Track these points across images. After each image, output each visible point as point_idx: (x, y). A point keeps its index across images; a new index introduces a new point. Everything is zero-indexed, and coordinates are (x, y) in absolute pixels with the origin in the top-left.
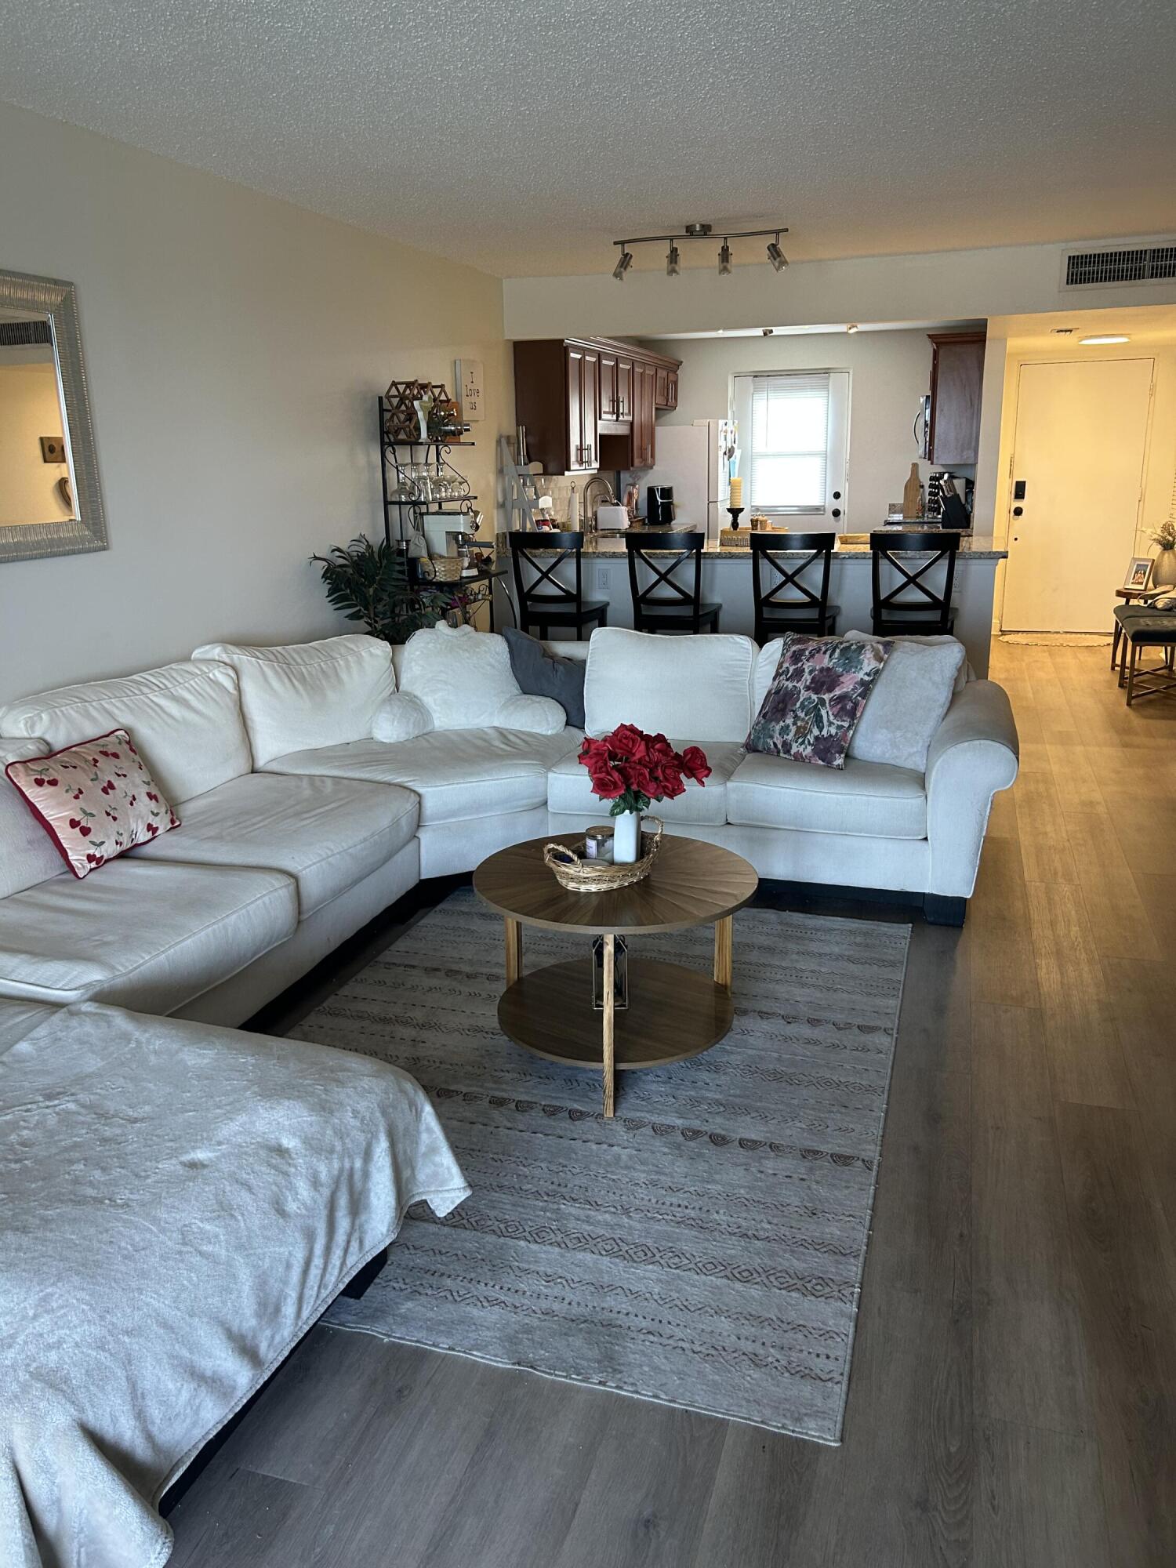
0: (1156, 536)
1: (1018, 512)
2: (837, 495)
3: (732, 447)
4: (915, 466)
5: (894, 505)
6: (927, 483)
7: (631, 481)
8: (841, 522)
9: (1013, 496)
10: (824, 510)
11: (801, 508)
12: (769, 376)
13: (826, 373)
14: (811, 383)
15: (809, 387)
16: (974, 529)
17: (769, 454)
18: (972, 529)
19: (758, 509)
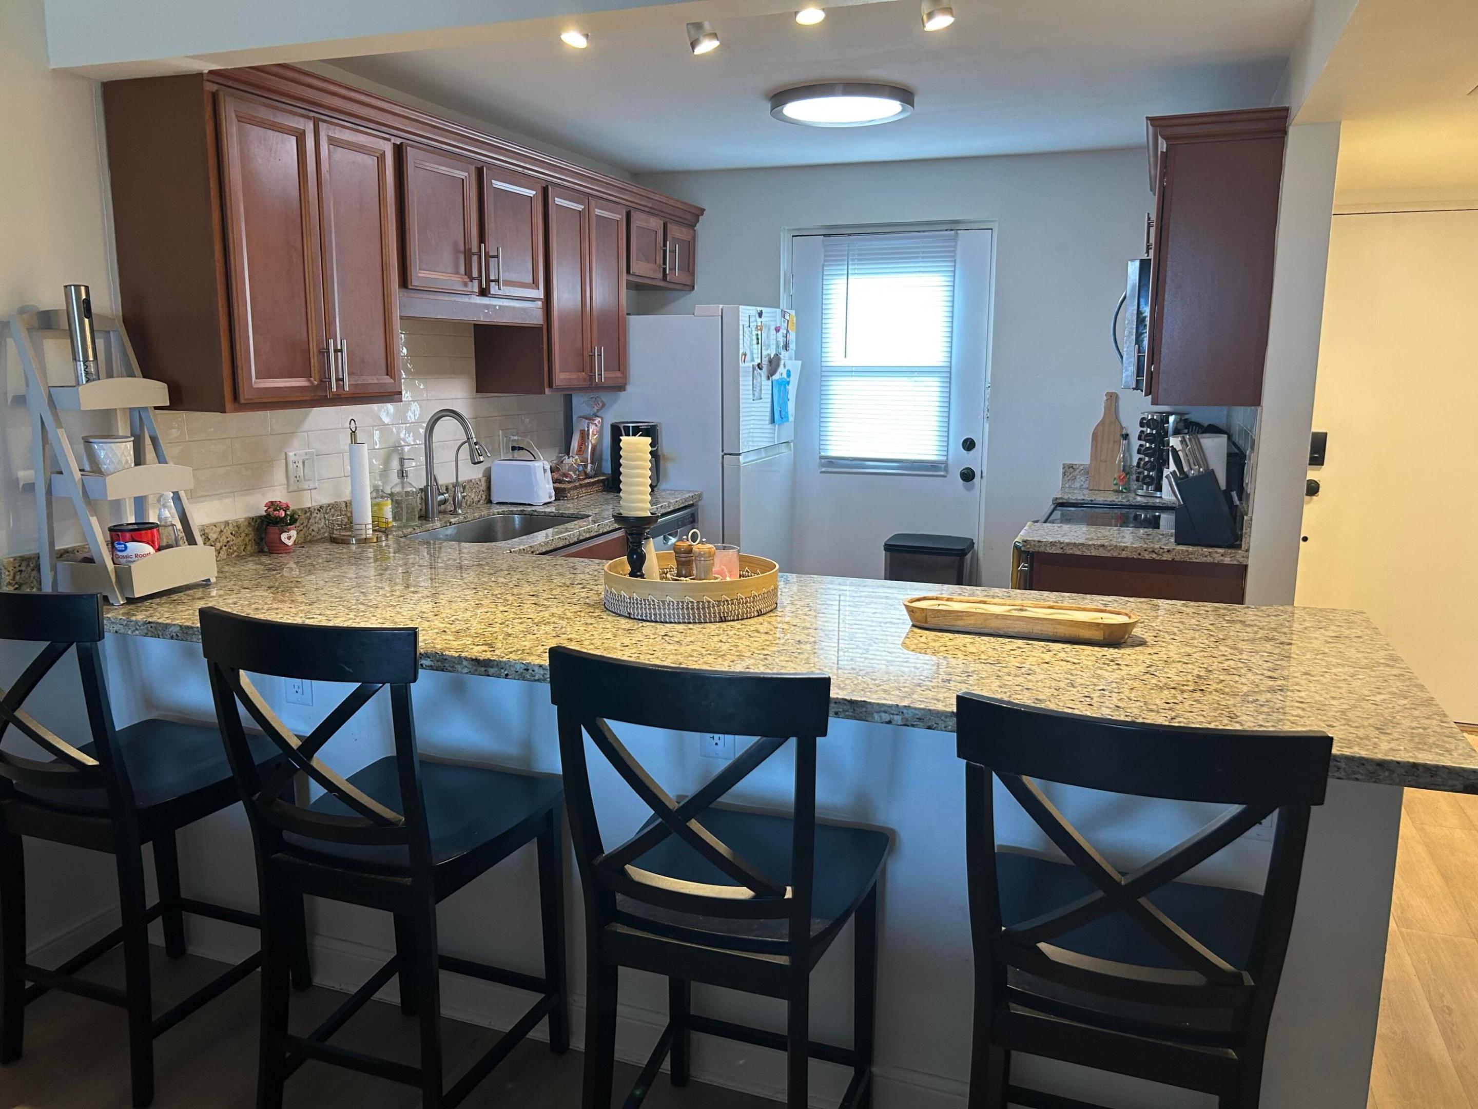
1: (1313, 489)
2: (969, 445)
3: (777, 356)
4: (1113, 399)
5: (1071, 466)
6: (1134, 430)
7: (588, 411)
8: (976, 491)
10: (946, 470)
11: (905, 464)
12: (849, 235)
13: (952, 230)
14: (923, 247)
15: (921, 255)
16: (1251, 551)
17: (850, 369)
18: (1247, 551)
19: (832, 462)
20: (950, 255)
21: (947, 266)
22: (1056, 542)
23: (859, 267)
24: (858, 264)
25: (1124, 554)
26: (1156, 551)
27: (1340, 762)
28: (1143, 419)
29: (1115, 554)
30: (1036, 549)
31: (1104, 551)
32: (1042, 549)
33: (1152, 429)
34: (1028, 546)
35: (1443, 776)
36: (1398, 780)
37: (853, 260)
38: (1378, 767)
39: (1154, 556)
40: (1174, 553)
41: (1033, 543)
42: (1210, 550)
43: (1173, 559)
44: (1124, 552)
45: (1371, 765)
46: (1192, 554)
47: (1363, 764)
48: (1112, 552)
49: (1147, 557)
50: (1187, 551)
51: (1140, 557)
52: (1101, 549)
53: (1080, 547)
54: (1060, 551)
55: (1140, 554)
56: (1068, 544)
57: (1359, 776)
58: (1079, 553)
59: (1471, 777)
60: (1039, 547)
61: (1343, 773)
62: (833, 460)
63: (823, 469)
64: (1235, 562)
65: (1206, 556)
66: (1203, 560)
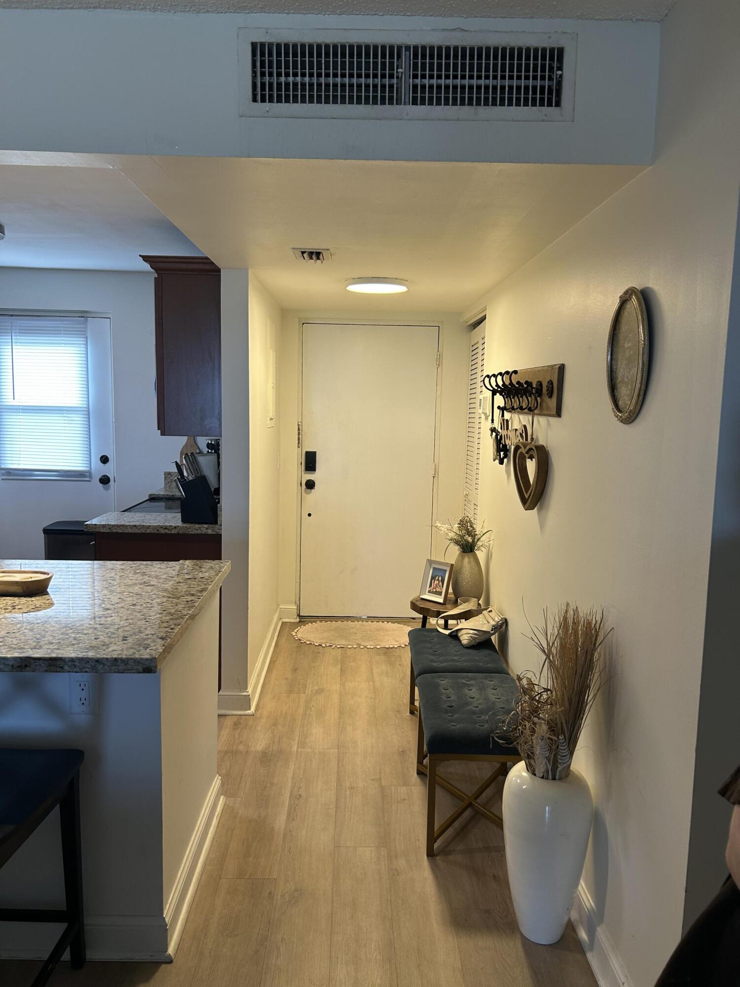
0: (451, 535)
1: (310, 485)
2: (105, 460)
5: (169, 474)
8: (111, 491)
9: (303, 468)
10: (90, 477)
11: (62, 473)
12: (12, 316)
13: (82, 317)
14: (64, 327)
15: (63, 332)
16: (223, 525)
17: (18, 408)
18: (221, 525)
19: (10, 473)
20: (83, 334)
21: (81, 341)
22: (106, 525)
23: (21, 338)
24: (19, 336)
25: (148, 531)
26: (168, 528)
27: (75, 662)
28: (208, 443)
29: (143, 531)
30: (94, 530)
31: (136, 530)
32: (97, 530)
33: (211, 450)
34: (89, 528)
35: (132, 664)
36: (108, 670)
37: (16, 333)
38: (97, 663)
39: (167, 531)
40: (178, 529)
41: (91, 526)
42: (200, 526)
43: (178, 533)
44: (149, 530)
45: (93, 662)
46: (189, 528)
47: (88, 662)
48: (141, 529)
49: (163, 532)
50: (186, 527)
51: (158, 532)
52: (134, 528)
53: (121, 527)
54: (109, 531)
55: (158, 530)
56: (113, 526)
57: (87, 670)
58: (121, 531)
59: (146, 663)
60: (96, 528)
61: (79, 669)
62: (11, 471)
63: (4, 477)
64: (214, 533)
65: (197, 530)
66: (196, 532)
